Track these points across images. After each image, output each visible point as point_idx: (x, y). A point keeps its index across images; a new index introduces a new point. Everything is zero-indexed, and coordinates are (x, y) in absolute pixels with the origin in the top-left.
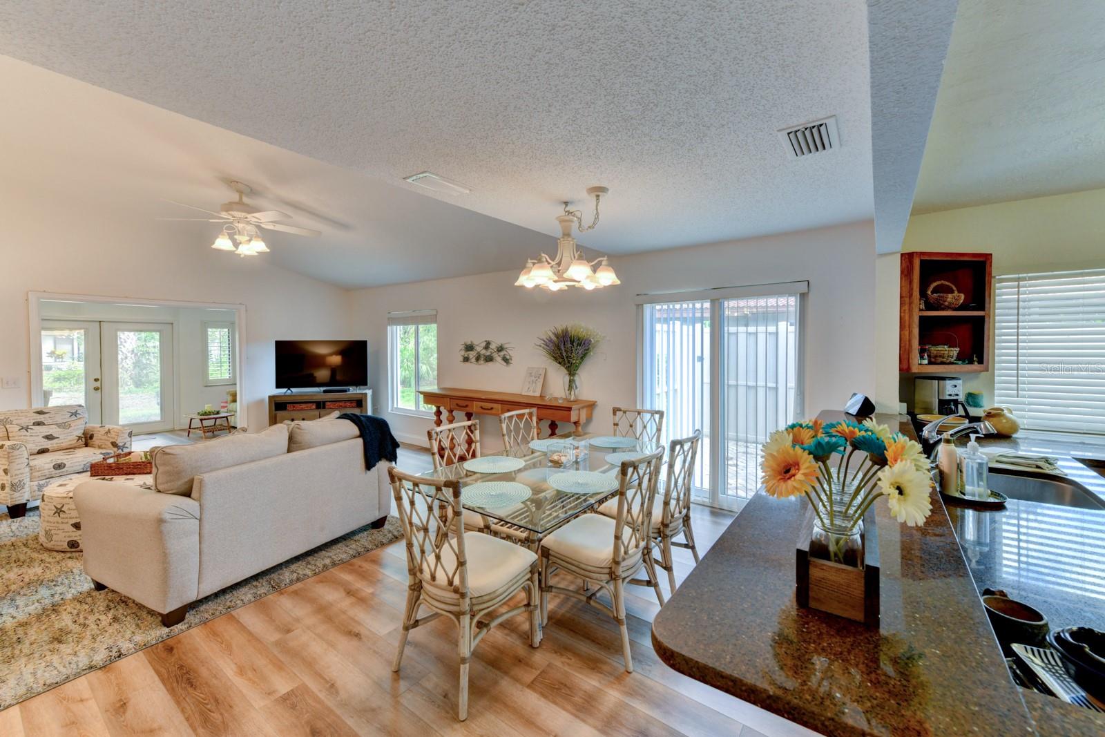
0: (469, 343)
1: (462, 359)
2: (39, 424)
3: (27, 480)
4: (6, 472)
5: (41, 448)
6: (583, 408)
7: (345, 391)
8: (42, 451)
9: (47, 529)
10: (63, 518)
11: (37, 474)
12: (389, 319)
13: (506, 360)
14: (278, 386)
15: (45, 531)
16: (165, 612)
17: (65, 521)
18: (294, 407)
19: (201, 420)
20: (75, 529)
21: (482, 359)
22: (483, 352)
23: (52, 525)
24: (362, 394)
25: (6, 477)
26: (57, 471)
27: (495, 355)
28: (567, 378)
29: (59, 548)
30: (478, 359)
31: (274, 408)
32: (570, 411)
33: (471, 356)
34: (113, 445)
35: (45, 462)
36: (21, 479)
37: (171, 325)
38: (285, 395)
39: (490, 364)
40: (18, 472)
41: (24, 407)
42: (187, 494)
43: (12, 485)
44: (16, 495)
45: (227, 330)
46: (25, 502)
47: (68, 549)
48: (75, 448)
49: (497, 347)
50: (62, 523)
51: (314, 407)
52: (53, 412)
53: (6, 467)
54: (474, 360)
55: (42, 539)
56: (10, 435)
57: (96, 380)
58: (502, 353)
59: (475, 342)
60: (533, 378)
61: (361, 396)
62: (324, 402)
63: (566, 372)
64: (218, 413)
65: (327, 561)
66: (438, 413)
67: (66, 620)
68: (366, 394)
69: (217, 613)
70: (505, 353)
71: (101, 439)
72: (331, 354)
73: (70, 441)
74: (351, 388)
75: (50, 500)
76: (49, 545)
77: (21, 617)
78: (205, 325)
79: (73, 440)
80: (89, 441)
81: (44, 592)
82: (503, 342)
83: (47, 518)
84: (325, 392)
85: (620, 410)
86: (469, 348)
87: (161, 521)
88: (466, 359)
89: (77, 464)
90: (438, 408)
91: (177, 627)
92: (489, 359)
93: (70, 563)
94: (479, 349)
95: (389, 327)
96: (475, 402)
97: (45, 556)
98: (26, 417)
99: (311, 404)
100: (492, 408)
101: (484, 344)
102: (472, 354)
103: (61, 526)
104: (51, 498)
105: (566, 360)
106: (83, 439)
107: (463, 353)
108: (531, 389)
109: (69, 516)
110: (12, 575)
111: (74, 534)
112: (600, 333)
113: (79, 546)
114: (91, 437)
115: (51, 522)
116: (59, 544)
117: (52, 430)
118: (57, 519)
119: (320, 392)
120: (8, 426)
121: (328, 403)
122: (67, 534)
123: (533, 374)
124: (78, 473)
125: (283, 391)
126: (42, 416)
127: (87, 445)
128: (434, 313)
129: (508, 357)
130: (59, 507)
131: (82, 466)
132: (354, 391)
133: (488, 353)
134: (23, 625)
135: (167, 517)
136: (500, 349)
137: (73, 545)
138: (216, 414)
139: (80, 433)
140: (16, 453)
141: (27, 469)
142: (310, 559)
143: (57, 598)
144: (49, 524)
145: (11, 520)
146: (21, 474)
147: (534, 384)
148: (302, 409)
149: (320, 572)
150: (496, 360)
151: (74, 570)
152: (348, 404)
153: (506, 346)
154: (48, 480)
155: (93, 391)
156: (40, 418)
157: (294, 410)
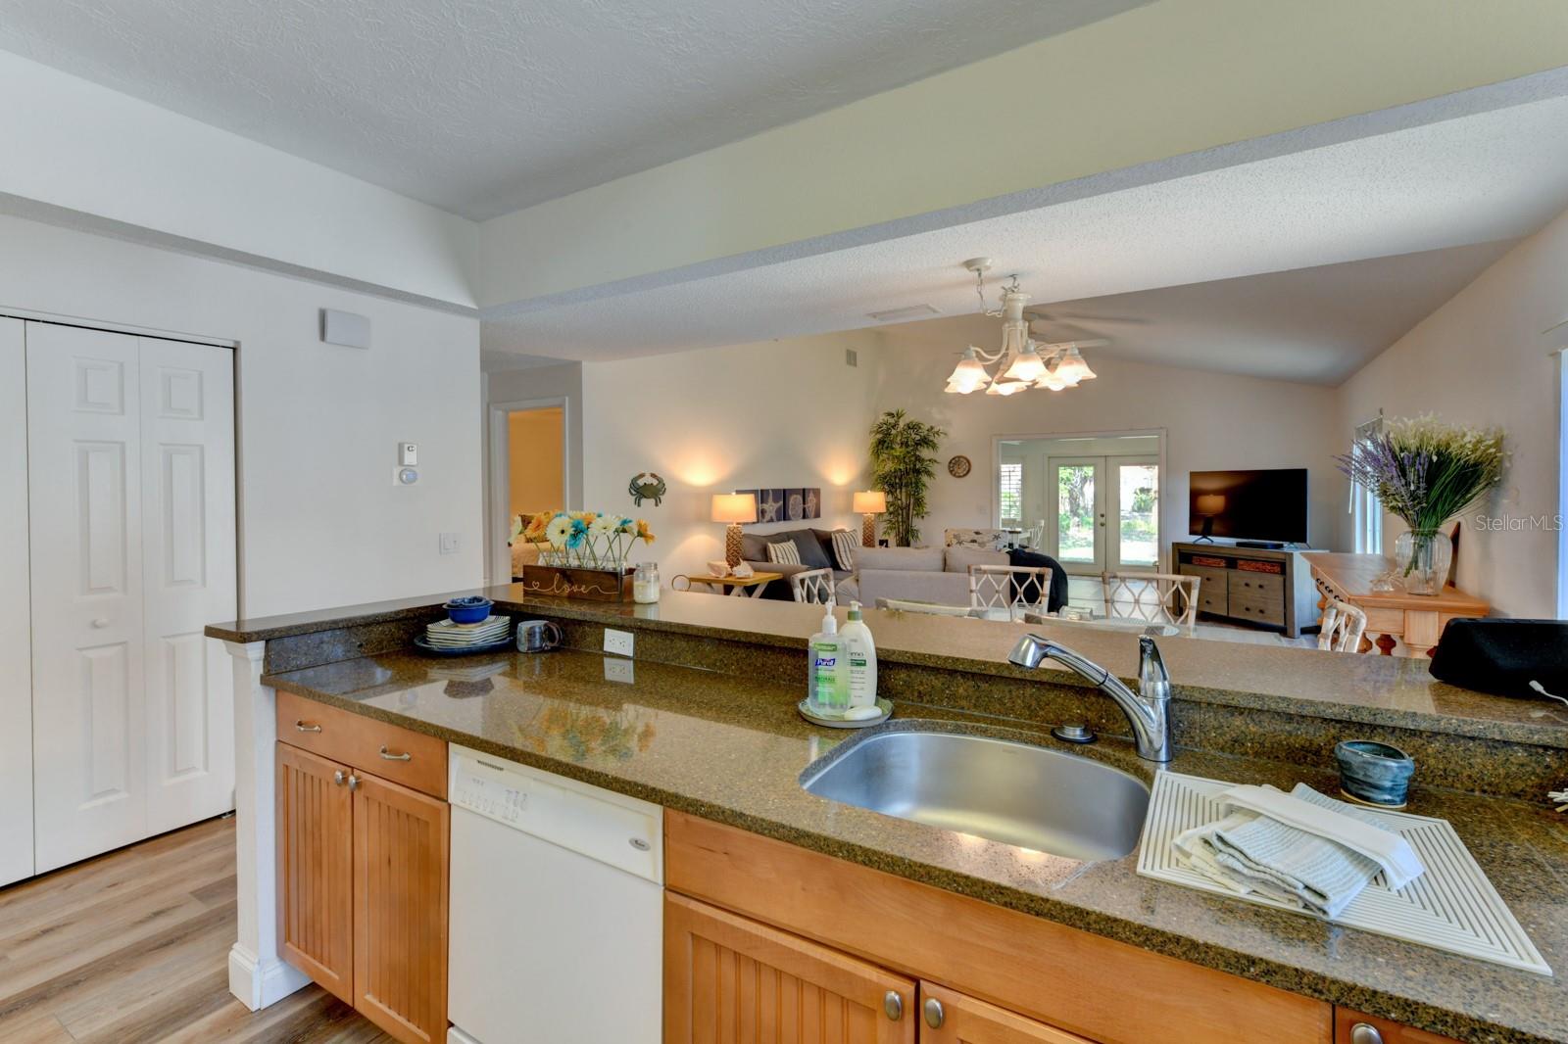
2: (973, 541)
18: (1198, 561)
24: (1292, 554)
31: (1177, 560)
38: (1194, 545)
51: (1223, 564)
52: (984, 534)
57: (1102, 516)
61: (1283, 557)
62: (1237, 560)
74: (1286, 544)
84: (1238, 544)
99: (1221, 560)
119: (1234, 544)
121: (1241, 562)
126: (978, 536)
148: (1208, 565)
152: (1266, 567)
155: (1100, 527)
156: (976, 537)
157: (1200, 565)
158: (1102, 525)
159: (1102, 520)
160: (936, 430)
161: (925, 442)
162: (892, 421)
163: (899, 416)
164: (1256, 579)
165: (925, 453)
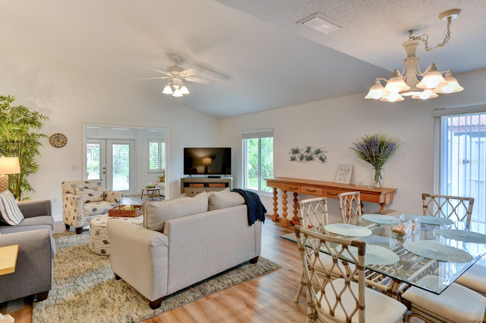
0: (295, 148)
1: (290, 159)
2: (86, 188)
3: (83, 216)
4: (75, 210)
5: (88, 200)
6: (388, 193)
7: (219, 177)
8: (88, 202)
9: (93, 242)
10: (99, 237)
11: (86, 213)
12: (243, 135)
13: (322, 159)
14: (185, 173)
15: (92, 243)
16: (152, 300)
17: (100, 239)
18: (193, 185)
19: (148, 191)
20: (104, 244)
21: (305, 159)
22: (306, 154)
23: (95, 240)
24: (229, 179)
25: (76, 214)
26: (94, 212)
27: (314, 156)
28: (374, 172)
29: (97, 253)
30: (301, 159)
31: (183, 185)
32: (379, 195)
33: (297, 157)
34: (115, 201)
35: (89, 206)
36: (81, 215)
37: (134, 141)
38: (188, 179)
39: (310, 162)
40: (80, 211)
41: (80, 179)
42: (162, 231)
43: (78, 218)
44: (79, 222)
45: (158, 143)
46: (82, 226)
47: (101, 254)
48: (100, 201)
49: (315, 151)
50: (99, 240)
52: (91, 182)
53: (75, 208)
54: (298, 159)
55: (91, 247)
56: (76, 193)
57: (104, 168)
58: (319, 155)
59: (300, 148)
60: (343, 171)
62: (208, 183)
63: (373, 167)
64: (155, 187)
65: (230, 281)
66: (275, 193)
67: (105, 295)
68: (231, 179)
69: (176, 305)
70: (322, 154)
71: (110, 197)
72: (205, 157)
73: (98, 197)
74: (222, 176)
75: (94, 227)
76: (93, 250)
77: (87, 289)
78: (149, 141)
79: (99, 197)
80: (105, 198)
81: (94, 276)
82: (320, 147)
83: (93, 236)
84: (209, 177)
85: (429, 196)
86: (296, 151)
87: (151, 246)
88: (293, 159)
89: (101, 209)
90: (275, 189)
91: (157, 310)
92: (310, 159)
93: (103, 262)
94: (302, 152)
95: (243, 140)
96: (302, 186)
97: (92, 256)
98: (82, 184)
99: (201, 184)
100: (315, 191)
101: (306, 149)
102: (297, 156)
103: (99, 241)
104: (94, 226)
105: (374, 158)
106: (103, 197)
107: (291, 155)
108: (342, 179)
109: (102, 236)
110: (80, 264)
111: (104, 246)
112: (402, 139)
113: (105, 253)
114: (106, 196)
115: (94, 239)
116: (97, 250)
117: (91, 191)
118: (96, 237)
119: (205, 177)
120: (75, 188)
121: (211, 184)
122: (101, 246)
123: (343, 169)
124: (101, 214)
125: (187, 176)
126: (87, 184)
127: (104, 200)
128: (272, 130)
129: (324, 157)
130: (98, 231)
131: (103, 211)
132: (224, 178)
133: (309, 155)
134: (88, 293)
135: (154, 244)
136: (318, 152)
137: (103, 252)
138: (154, 188)
139: (101, 193)
140: (79, 201)
141: (83, 210)
142: (219, 278)
143: (100, 281)
144: (94, 240)
145: (77, 235)
146: (81, 212)
147: (344, 176)
148: (197, 187)
149: (226, 288)
150: (315, 159)
151: (105, 266)
152: (221, 185)
153: (322, 150)
154: (90, 216)
156: (87, 185)
157: (193, 187)
158: (104, 173)
159: (104, 170)
161: (33, 122)
163: (9, 100)
165: (31, 130)
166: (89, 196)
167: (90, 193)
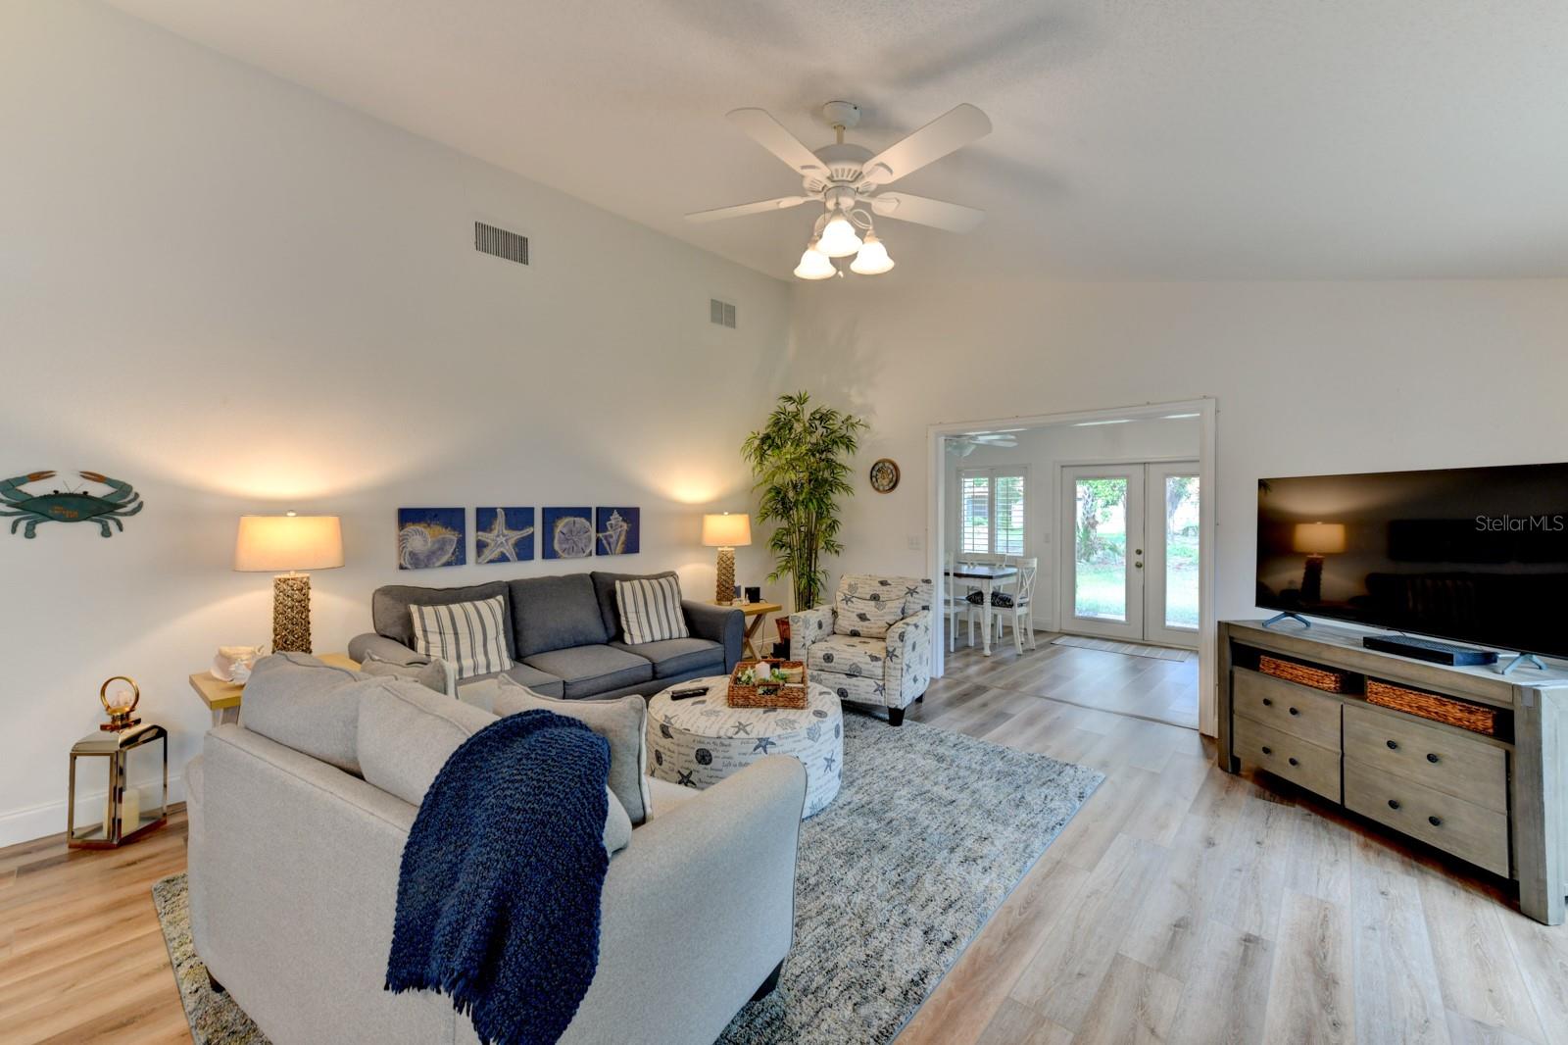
2: (875, 597)
5: (854, 628)
14: (1259, 600)
18: (1277, 666)
26: (827, 664)
31: (1227, 657)
57: (1139, 552)
62: (1363, 678)
74: (1506, 659)
79: (882, 627)
84: (1370, 643)
99: (1321, 673)
119: (1352, 640)
124: (846, 674)
125: (1273, 616)
131: (849, 667)
148: (1301, 683)
155: (1135, 568)
157: (1274, 675)
158: (1139, 566)
159: (1139, 559)
160: (854, 421)
161: (840, 439)
162: (791, 408)
163: (802, 400)
164: (1419, 738)
165: (841, 457)
166: (859, 620)
167: (862, 612)
